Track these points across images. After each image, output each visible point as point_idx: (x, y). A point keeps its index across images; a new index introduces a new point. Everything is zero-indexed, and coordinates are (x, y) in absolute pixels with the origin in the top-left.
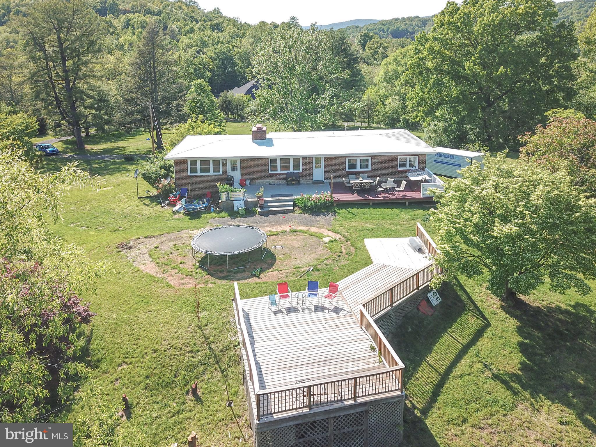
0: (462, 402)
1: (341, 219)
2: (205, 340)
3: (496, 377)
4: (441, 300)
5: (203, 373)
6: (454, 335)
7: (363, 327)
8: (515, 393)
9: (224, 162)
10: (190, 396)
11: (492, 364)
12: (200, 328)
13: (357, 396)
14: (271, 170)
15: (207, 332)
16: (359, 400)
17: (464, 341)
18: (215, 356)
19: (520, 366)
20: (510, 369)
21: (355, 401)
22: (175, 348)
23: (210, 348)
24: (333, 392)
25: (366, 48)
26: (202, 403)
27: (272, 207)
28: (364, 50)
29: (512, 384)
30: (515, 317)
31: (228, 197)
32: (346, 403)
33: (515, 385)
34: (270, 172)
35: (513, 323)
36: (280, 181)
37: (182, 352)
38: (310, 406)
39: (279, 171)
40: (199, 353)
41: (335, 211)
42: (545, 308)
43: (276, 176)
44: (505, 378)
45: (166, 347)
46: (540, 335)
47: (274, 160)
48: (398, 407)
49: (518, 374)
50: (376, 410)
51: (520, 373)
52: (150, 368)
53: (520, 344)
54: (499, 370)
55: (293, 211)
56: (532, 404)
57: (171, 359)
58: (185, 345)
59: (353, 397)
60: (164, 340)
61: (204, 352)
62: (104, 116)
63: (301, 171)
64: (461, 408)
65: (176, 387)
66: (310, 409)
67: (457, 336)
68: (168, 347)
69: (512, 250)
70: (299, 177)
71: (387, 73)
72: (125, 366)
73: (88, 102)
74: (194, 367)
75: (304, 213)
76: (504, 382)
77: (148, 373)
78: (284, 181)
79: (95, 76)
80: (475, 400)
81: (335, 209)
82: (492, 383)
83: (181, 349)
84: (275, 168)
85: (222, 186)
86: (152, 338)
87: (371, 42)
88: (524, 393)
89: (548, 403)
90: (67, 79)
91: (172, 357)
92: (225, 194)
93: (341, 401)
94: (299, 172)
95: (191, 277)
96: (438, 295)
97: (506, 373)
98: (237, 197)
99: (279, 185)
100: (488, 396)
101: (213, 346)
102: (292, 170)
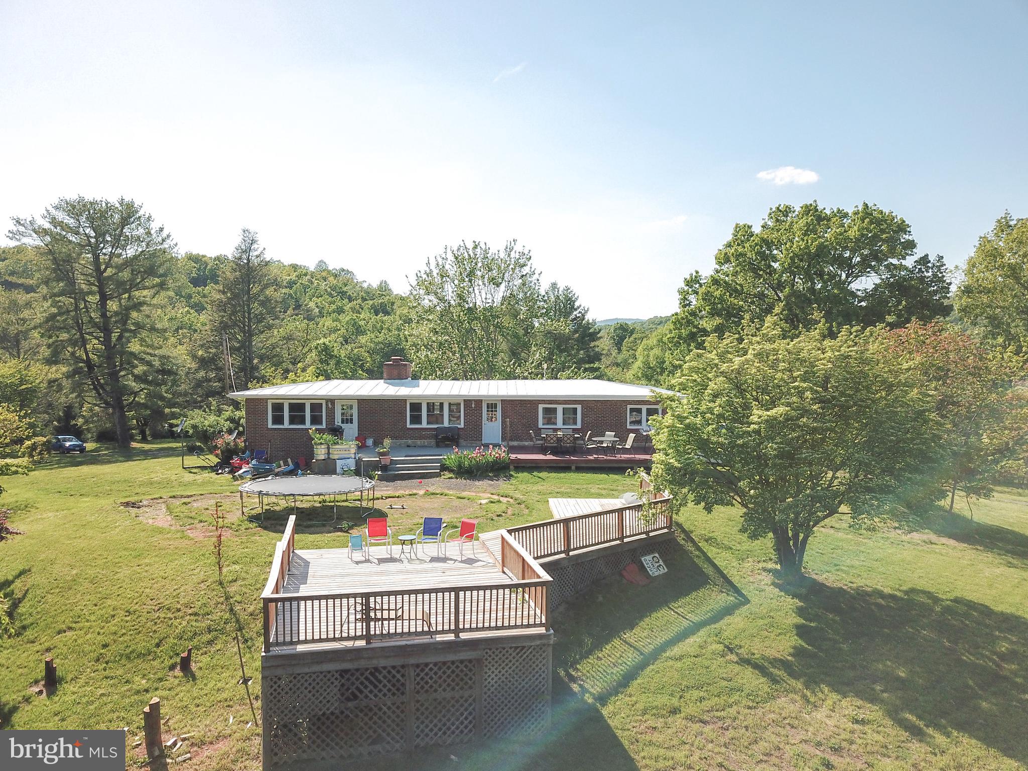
0: (675, 689)
1: (517, 483)
2: (227, 599)
3: (744, 662)
4: (666, 570)
5: (210, 643)
6: (680, 610)
7: (506, 570)
8: (774, 680)
9: (330, 406)
10: (178, 672)
11: (741, 647)
12: (221, 583)
13: (461, 626)
14: (411, 423)
15: (232, 589)
16: (463, 636)
17: (697, 618)
18: (238, 621)
19: (792, 650)
20: (772, 653)
21: (457, 636)
22: (168, 609)
23: (231, 610)
24: (413, 617)
25: (624, 348)
26: (194, 678)
27: (403, 469)
28: (620, 350)
29: (772, 670)
30: (794, 596)
31: (329, 453)
32: (439, 638)
33: (776, 672)
34: (409, 426)
35: (791, 603)
36: (426, 442)
37: (180, 614)
38: (368, 637)
39: (424, 425)
40: (210, 617)
41: (512, 476)
42: (853, 590)
43: (420, 434)
44: (760, 662)
45: (154, 607)
46: (837, 618)
47: (416, 407)
48: (540, 659)
49: (787, 659)
50: (497, 659)
51: (790, 658)
52: (115, 633)
53: (798, 627)
54: (754, 654)
55: (438, 475)
56: (804, 696)
57: (156, 623)
58: (186, 606)
59: (453, 627)
60: (152, 600)
61: (219, 614)
62: (165, 395)
63: (462, 426)
64: (672, 695)
65: (154, 660)
66: (368, 643)
67: (686, 613)
68: (157, 608)
69: (779, 447)
70: (459, 435)
71: (647, 364)
72: (69, 634)
73: (140, 369)
74: (195, 634)
75: (457, 478)
76: (756, 666)
77: (107, 640)
78: (433, 442)
79: (153, 329)
80: (699, 687)
81: (511, 473)
82: (737, 668)
83: (179, 610)
84: (416, 419)
85: (318, 435)
86: (129, 596)
87: (632, 339)
88: (793, 682)
89: (835, 696)
90: (106, 330)
91: (159, 621)
92: (323, 446)
93: (429, 633)
94: (459, 426)
95: (227, 529)
96: (661, 562)
97: (763, 657)
98: (344, 454)
99: (423, 447)
100: (725, 683)
101: (237, 608)
102: (446, 424)
